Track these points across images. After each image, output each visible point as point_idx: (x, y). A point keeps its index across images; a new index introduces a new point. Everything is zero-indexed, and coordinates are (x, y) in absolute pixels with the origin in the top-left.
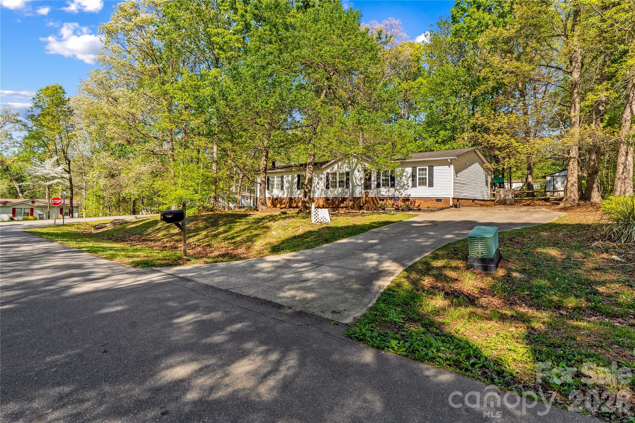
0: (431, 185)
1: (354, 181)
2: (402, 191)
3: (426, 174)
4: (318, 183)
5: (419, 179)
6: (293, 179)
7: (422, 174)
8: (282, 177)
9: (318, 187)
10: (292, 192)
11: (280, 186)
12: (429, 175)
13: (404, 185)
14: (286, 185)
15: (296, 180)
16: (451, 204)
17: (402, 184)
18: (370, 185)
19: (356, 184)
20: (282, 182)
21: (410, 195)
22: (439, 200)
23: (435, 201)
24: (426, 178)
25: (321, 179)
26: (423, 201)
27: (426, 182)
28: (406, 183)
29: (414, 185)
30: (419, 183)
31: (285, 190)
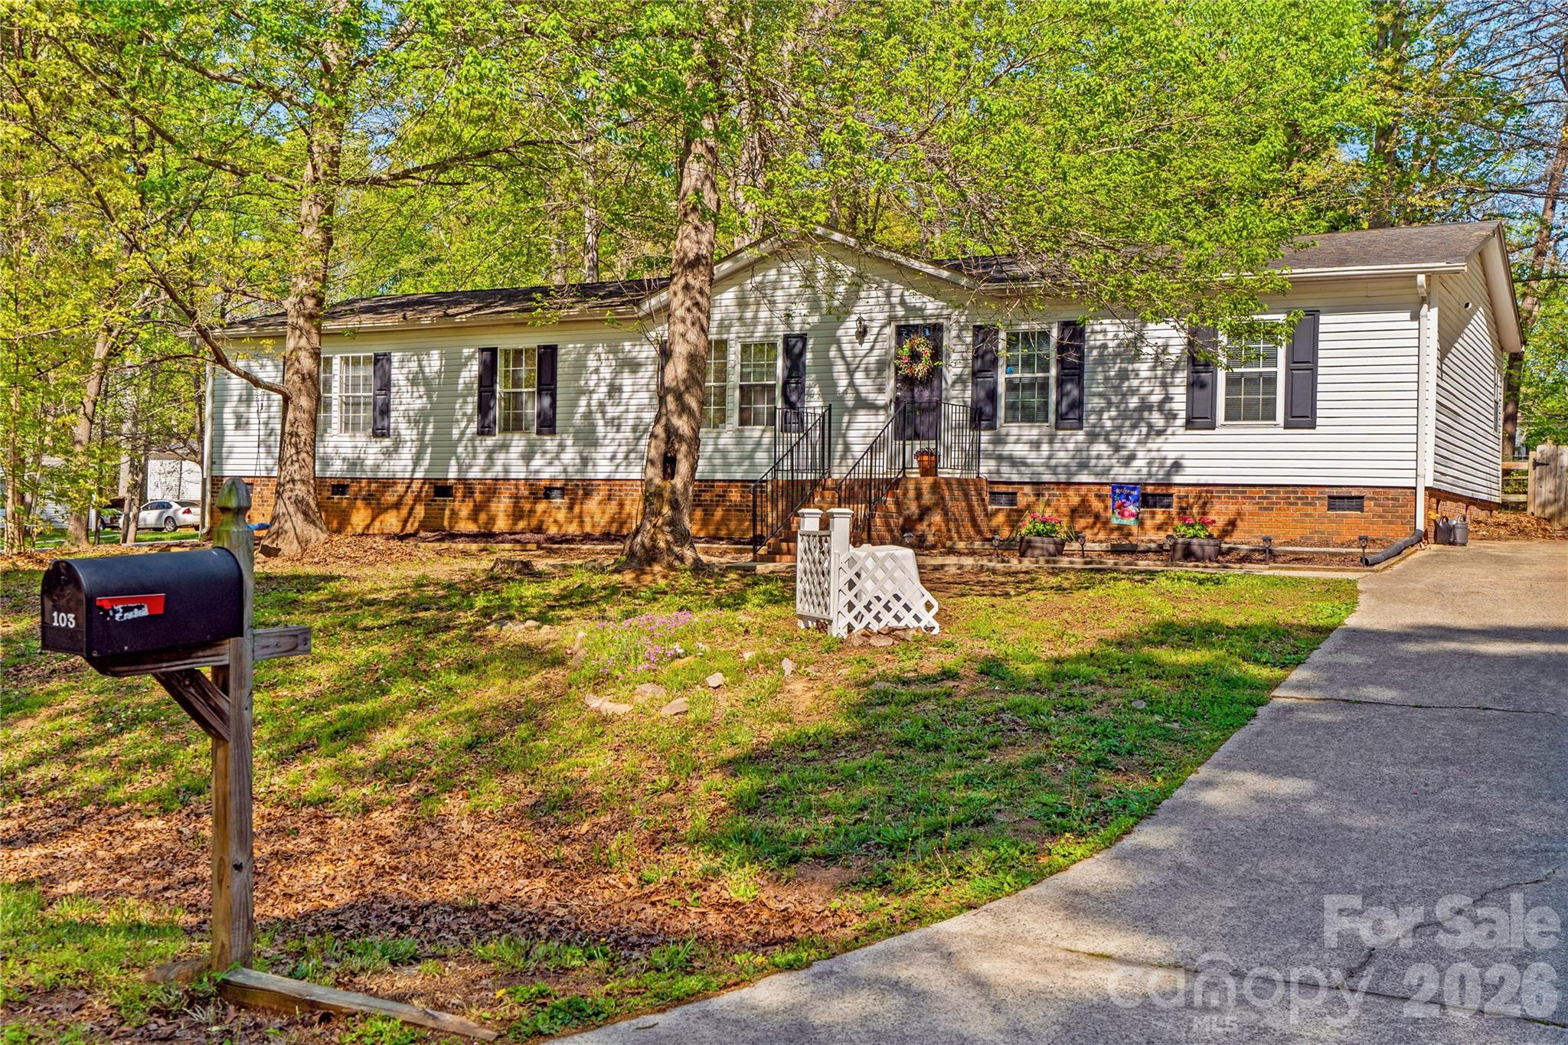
0: (1302, 416)
1: (843, 383)
2: (1131, 442)
3: (1271, 359)
4: (614, 390)
5: (1232, 382)
6: (453, 367)
7: (1253, 359)
8: (381, 361)
9: (612, 411)
10: (444, 448)
11: (365, 415)
12: (1291, 359)
13: (1145, 406)
14: (406, 400)
15: (471, 371)
16: (1421, 525)
17: (1134, 402)
18: (935, 408)
19: (850, 399)
20: (386, 386)
21: (1177, 466)
22: (1344, 500)
23: (1321, 507)
24: (1271, 380)
25: (634, 366)
26: (1247, 507)
27: (1271, 404)
28: (1155, 398)
29: (1199, 419)
30: (1229, 404)
31: (408, 433)
